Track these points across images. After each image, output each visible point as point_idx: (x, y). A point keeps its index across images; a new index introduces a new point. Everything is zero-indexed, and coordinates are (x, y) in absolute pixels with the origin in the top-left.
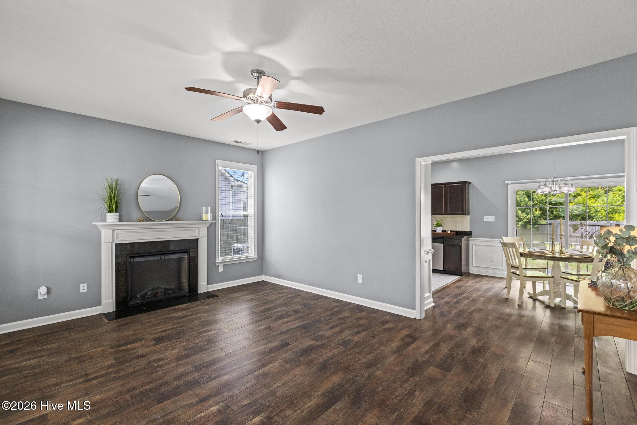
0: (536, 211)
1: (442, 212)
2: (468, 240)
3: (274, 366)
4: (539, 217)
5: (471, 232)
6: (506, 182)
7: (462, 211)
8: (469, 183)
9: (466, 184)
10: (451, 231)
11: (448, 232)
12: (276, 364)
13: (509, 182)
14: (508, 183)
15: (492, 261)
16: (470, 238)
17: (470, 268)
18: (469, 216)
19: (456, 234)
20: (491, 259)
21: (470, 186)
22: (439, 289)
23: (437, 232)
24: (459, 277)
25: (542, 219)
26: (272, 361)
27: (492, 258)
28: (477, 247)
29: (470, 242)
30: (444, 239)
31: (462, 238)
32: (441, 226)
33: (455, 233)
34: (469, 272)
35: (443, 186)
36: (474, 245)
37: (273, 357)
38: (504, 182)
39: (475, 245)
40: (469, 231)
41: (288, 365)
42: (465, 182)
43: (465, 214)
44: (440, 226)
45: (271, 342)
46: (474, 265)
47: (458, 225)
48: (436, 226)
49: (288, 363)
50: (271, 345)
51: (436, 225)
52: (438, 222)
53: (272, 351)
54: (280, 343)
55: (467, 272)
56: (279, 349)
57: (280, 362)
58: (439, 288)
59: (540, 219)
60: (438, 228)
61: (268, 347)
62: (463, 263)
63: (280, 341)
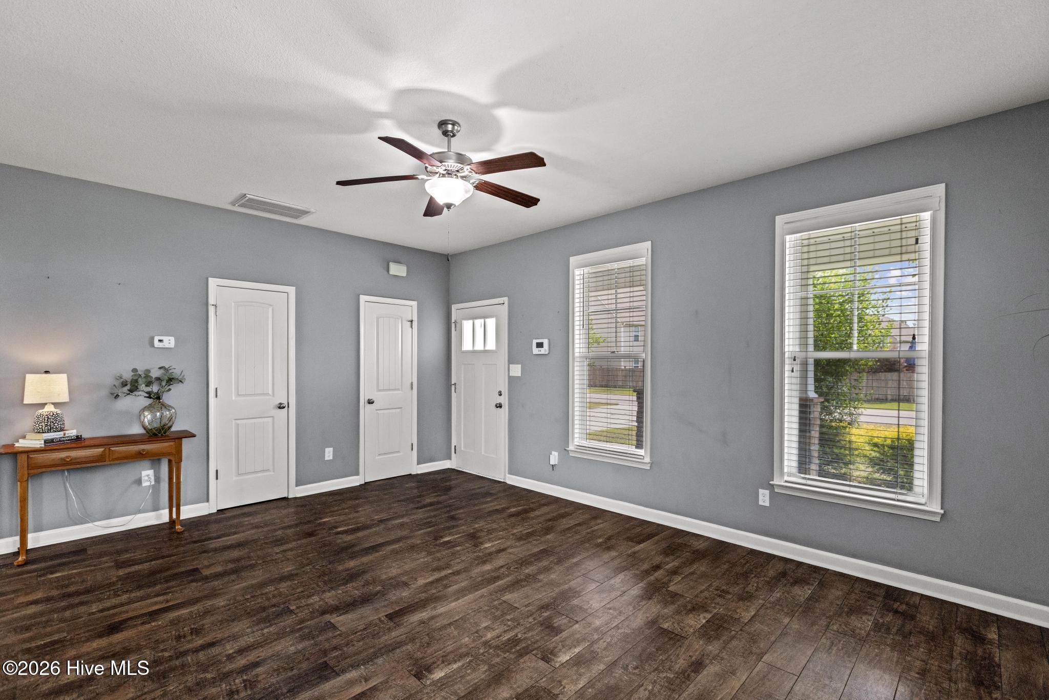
3: (424, 579)
12: (421, 582)
26: (426, 586)
37: (423, 592)
41: (403, 579)
45: (422, 622)
49: (403, 582)
50: (423, 615)
53: (422, 604)
54: (405, 618)
56: (409, 606)
57: (414, 584)
61: (429, 611)
63: (403, 624)
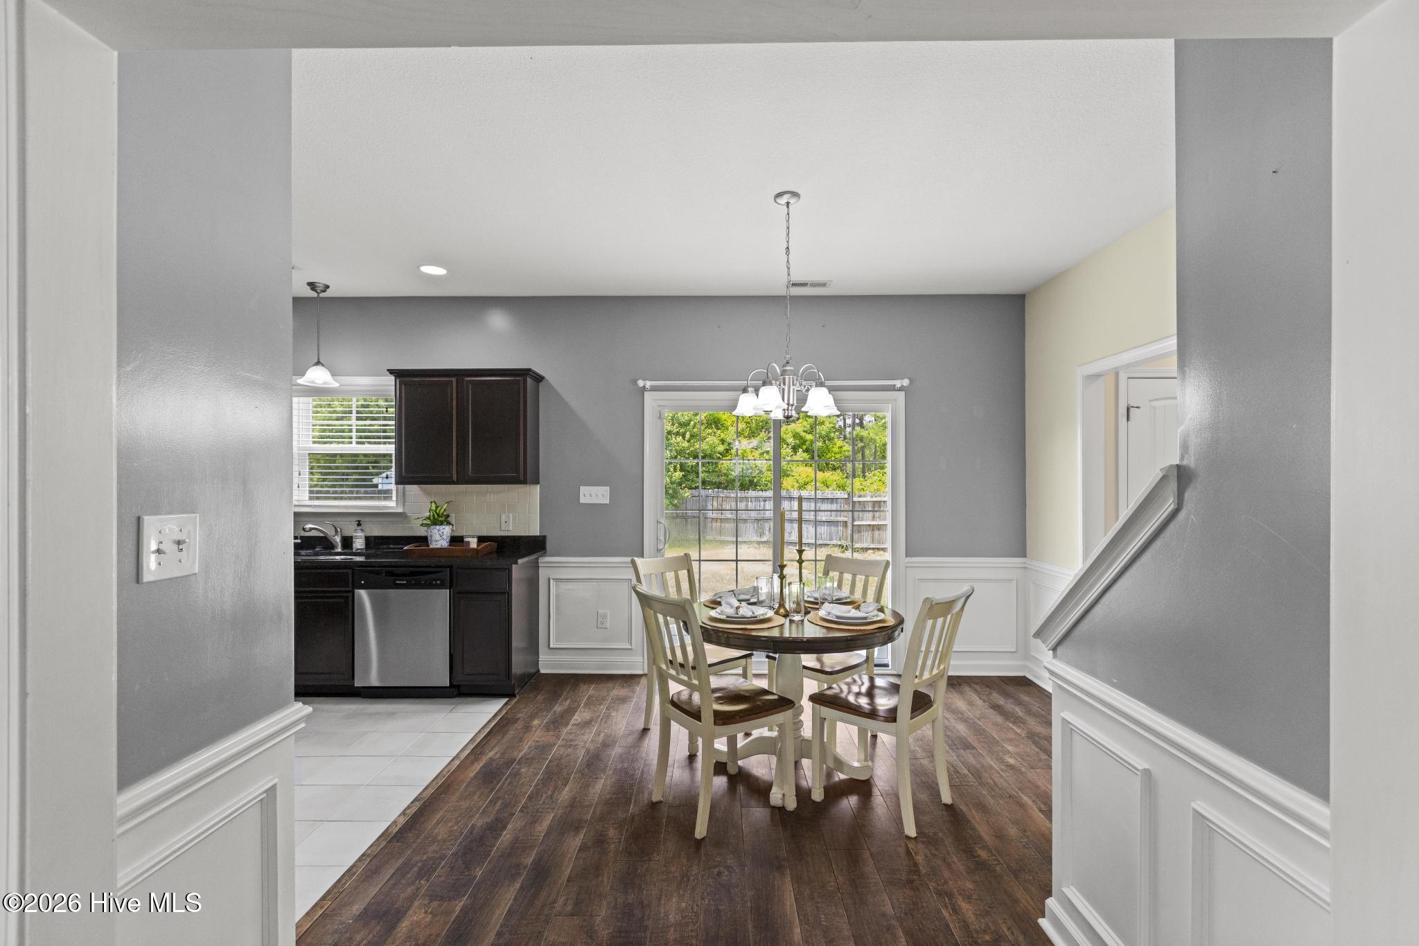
0: (675, 470)
1: (450, 472)
2: (536, 566)
4: (680, 484)
5: (544, 537)
6: (641, 383)
7: (517, 471)
8: (539, 379)
9: (529, 380)
10: (481, 539)
11: (469, 543)
13: (648, 384)
14: (644, 387)
15: (604, 626)
16: (541, 560)
17: (540, 657)
18: (537, 489)
19: (498, 549)
20: (600, 620)
21: (540, 388)
22: (402, 821)
23: (433, 545)
24: (504, 701)
25: (684, 488)
27: (605, 616)
28: (564, 586)
29: (541, 571)
30: (451, 571)
31: (514, 566)
32: (449, 523)
33: (494, 545)
34: (539, 671)
35: (454, 379)
36: (551, 581)
38: (635, 382)
39: (556, 580)
40: (538, 534)
42: (525, 373)
43: (524, 482)
44: (441, 523)
46: (551, 646)
47: (503, 516)
48: (428, 522)
51: (429, 518)
52: (437, 507)
55: (533, 670)
58: (404, 813)
59: (681, 488)
60: (436, 531)
62: (518, 642)
